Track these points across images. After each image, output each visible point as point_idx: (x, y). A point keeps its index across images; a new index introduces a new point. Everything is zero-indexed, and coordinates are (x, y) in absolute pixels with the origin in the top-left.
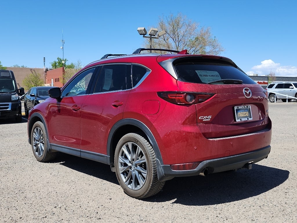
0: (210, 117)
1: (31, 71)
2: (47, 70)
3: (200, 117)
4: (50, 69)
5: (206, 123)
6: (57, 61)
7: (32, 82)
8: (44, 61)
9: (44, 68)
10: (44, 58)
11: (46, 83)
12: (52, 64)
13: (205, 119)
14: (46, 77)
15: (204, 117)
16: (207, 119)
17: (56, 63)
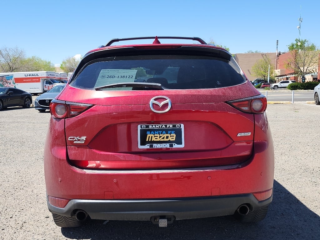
0: (84, 138)
1: (262, 56)
2: (280, 54)
3: (69, 138)
4: (283, 53)
5: (79, 146)
6: (295, 42)
7: (261, 68)
8: (277, 45)
9: (277, 52)
10: (278, 41)
11: (277, 68)
12: (289, 47)
13: (76, 140)
14: (278, 61)
15: (74, 138)
16: (79, 140)
17: (293, 46)
